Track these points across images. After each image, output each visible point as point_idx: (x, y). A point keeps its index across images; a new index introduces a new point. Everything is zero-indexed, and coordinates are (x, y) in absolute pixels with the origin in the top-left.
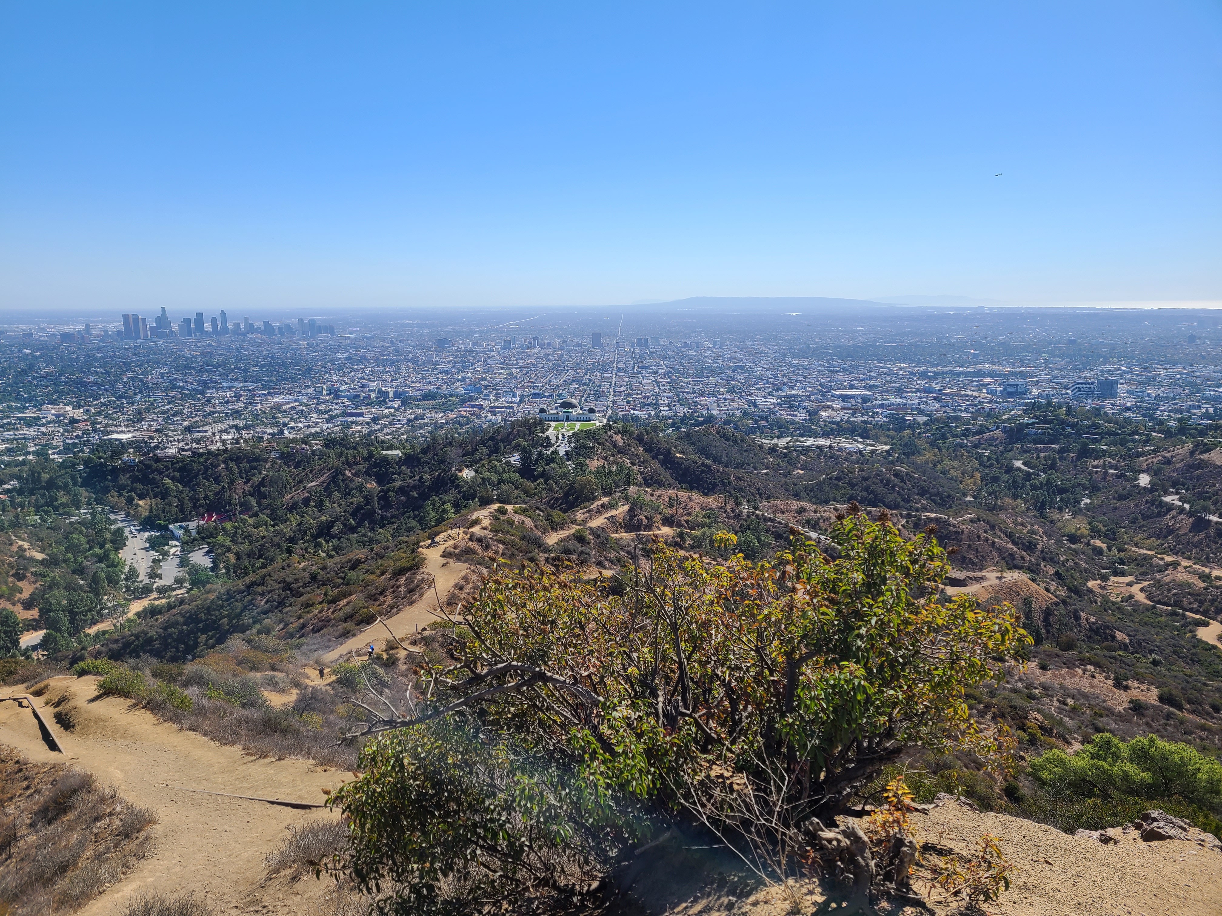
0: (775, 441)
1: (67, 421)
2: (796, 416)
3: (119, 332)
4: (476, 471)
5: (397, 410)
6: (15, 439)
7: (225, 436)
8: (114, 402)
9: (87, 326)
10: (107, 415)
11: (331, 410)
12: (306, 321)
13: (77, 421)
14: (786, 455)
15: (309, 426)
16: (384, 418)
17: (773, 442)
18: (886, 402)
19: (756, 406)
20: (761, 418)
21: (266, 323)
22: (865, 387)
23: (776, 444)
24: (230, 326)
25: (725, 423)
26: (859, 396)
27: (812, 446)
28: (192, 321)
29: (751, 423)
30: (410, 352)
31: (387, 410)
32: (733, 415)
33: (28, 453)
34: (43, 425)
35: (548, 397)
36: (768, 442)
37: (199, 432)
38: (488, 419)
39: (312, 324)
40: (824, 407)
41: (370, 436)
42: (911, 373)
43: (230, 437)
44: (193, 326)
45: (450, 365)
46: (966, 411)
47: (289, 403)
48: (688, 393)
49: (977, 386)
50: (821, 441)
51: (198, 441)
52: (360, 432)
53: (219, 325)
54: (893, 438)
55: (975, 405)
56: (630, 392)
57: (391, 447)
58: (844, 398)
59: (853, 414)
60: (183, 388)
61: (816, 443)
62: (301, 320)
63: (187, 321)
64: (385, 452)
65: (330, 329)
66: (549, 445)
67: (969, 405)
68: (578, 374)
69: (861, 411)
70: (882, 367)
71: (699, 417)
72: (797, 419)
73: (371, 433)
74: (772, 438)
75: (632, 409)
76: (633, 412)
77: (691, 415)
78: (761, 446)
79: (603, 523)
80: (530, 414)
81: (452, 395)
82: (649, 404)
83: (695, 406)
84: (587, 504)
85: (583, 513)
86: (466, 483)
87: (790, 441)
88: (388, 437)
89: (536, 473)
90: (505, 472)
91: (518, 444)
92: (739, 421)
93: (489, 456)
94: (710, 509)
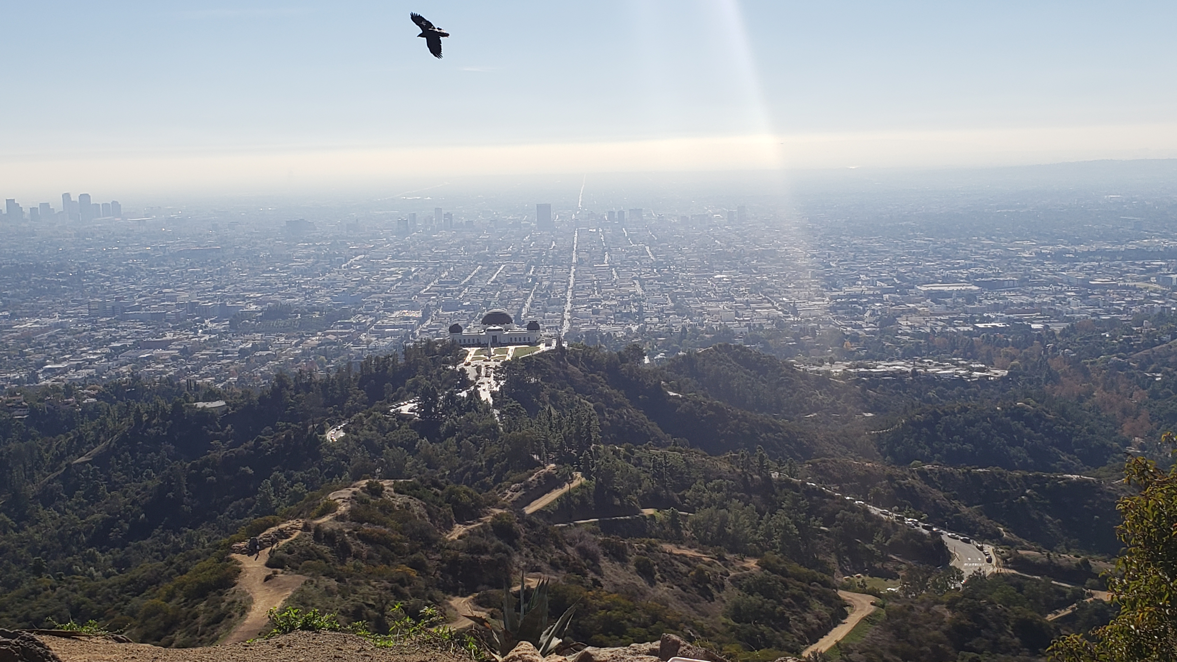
0: (826, 367)
2: (860, 327)
4: (346, 430)
5: (223, 335)
11: (114, 340)
14: (844, 388)
15: (78, 367)
17: (822, 368)
18: (1001, 302)
19: (796, 313)
20: (804, 331)
22: (967, 278)
23: (828, 373)
25: (746, 341)
26: (960, 293)
27: (885, 374)
29: (790, 342)
30: (244, 243)
32: (761, 327)
35: (467, 308)
36: (815, 368)
38: (372, 345)
40: (903, 312)
41: (179, 379)
42: (1039, 254)
45: (310, 262)
46: (1126, 311)
47: (45, 330)
48: (689, 295)
49: (1142, 272)
50: (899, 366)
52: (163, 373)
54: (1013, 358)
55: (1141, 303)
56: (599, 296)
57: (211, 395)
58: (936, 297)
59: (950, 322)
61: (891, 369)
64: (200, 405)
66: (465, 383)
67: (1132, 303)
68: (515, 269)
69: (963, 315)
70: (993, 247)
71: (706, 332)
72: (860, 332)
73: (181, 374)
74: (822, 362)
75: (602, 322)
76: (603, 327)
77: (694, 329)
78: (804, 376)
79: (547, 506)
80: (438, 335)
81: (313, 310)
82: (629, 315)
83: (701, 314)
84: (524, 475)
85: (516, 491)
86: (331, 447)
87: (850, 367)
88: (208, 380)
89: (443, 429)
90: (393, 428)
91: (416, 385)
92: (770, 338)
93: (370, 404)
94: (719, 477)
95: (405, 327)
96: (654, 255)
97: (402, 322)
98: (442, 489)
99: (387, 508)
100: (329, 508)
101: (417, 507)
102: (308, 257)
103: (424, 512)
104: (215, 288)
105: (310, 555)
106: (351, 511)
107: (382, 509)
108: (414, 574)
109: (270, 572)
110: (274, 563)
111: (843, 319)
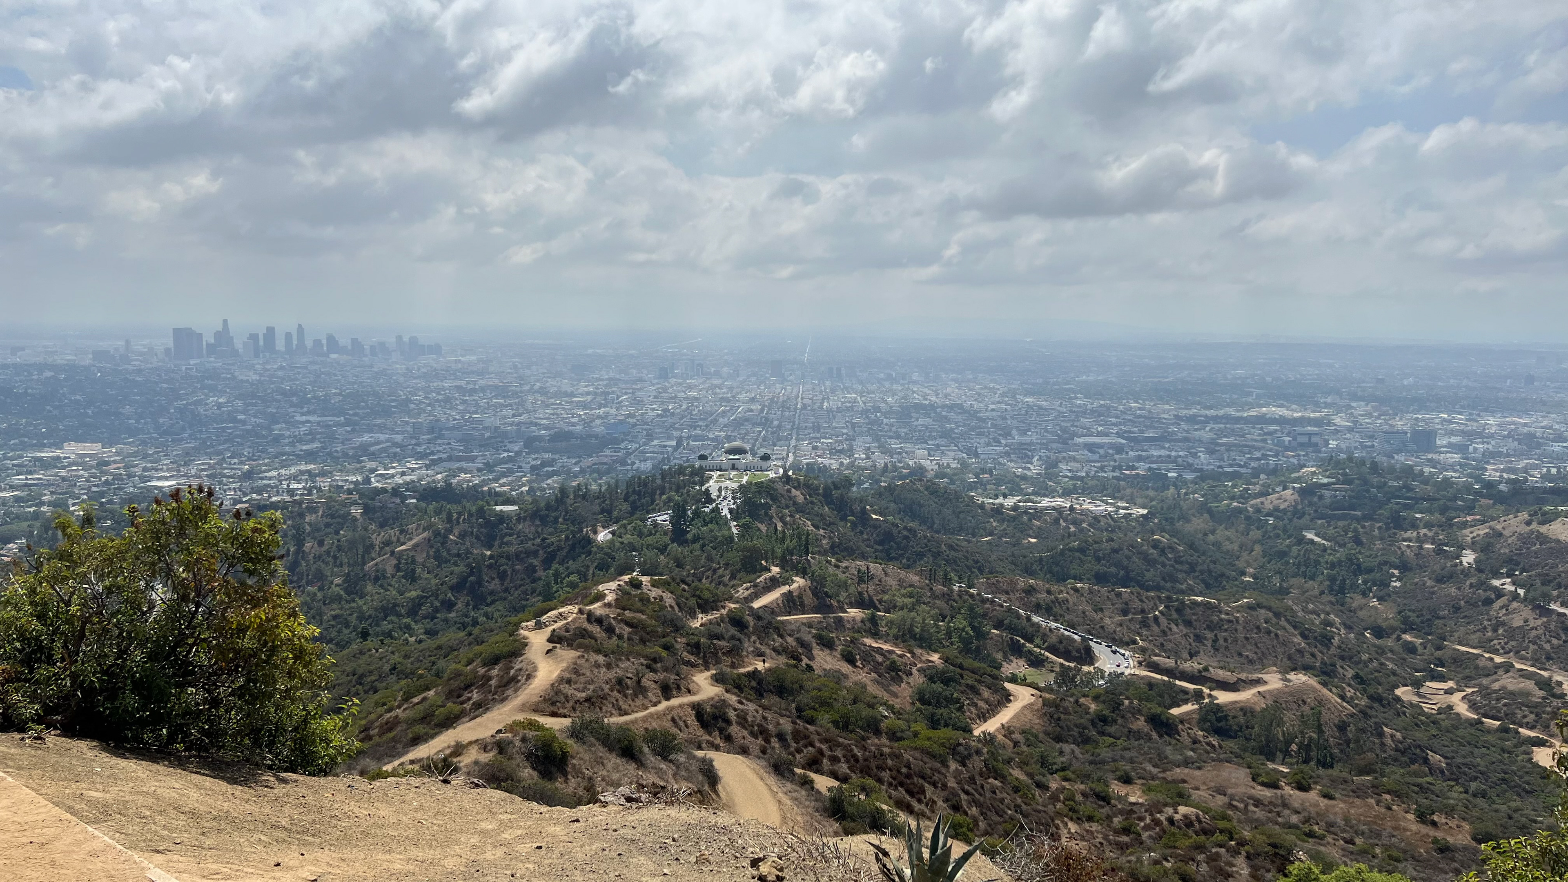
0: (1000, 500)
1: (94, 463)
2: (1029, 469)
3: (167, 351)
4: (613, 533)
5: (518, 453)
6: (26, 485)
7: (294, 485)
8: (157, 439)
9: (128, 342)
10: (145, 457)
11: (433, 453)
12: (406, 339)
13: (107, 463)
14: (1014, 518)
15: (403, 474)
16: (500, 464)
17: (997, 501)
18: (1144, 454)
19: (977, 456)
20: (983, 471)
21: (354, 341)
22: (1117, 433)
23: (1002, 505)
24: (309, 343)
25: (936, 476)
26: (1111, 446)
27: (1047, 508)
28: (261, 337)
29: (971, 478)
30: (538, 381)
31: (505, 455)
32: (948, 466)
33: (43, 504)
34: (64, 467)
35: (712, 440)
36: (991, 501)
37: (262, 479)
38: (635, 467)
39: (413, 341)
40: (1064, 458)
41: (483, 486)
42: (1177, 417)
43: (300, 486)
44: (261, 343)
45: (589, 398)
46: (1245, 466)
47: (378, 443)
48: (891, 437)
49: (1260, 435)
50: (1059, 502)
51: (259, 491)
52: (469, 481)
53: (295, 342)
54: (1152, 500)
55: (1258, 459)
56: (818, 435)
57: (508, 501)
58: (1091, 448)
59: (1102, 469)
60: (243, 422)
61: (1053, 504)
62: (399, 338)
63: (254, 337)
64: (498, 508)
65: (436, 349)
66: (710, 500)
67: (1251, 459)
68: (752, 411)
69: (1112, 464)
70: (1140, 409)
71: (904, 468)
72: (1029, 473)
73: (484, 483)
74: (996, 496)
75: (820, 456)
76: (820, 460)
77: (894, 466)
78: (982, 506)
79: (772, 603)
80: (688, 461)
81: (590, 436)
82: (841, 452)
83: (900, 453)
84: (753, 576)
85: (747, 589)
86: (600, 548)
87: (1019, 501)
88: (505, 489)
89: (689, 536)
90: (651, 534)
91: (670, 500)
92: (955, 474)
93: (632, 514)
94: (911, 586)
95: (662, 453)
96: (864, 403)
97: (660, 449)
98: (689, 585)
99: (644, 600)
100: (600, 597)
101: (669, 599)
102: (588, 393)
103: (674, 604)
104: (514, 416)
105: (583, 633)
106: (616, 600)
107: (641, 600)
108: (664, 654)
109: (550, 646)
110: (554, 639)
111: (1015, 462)
